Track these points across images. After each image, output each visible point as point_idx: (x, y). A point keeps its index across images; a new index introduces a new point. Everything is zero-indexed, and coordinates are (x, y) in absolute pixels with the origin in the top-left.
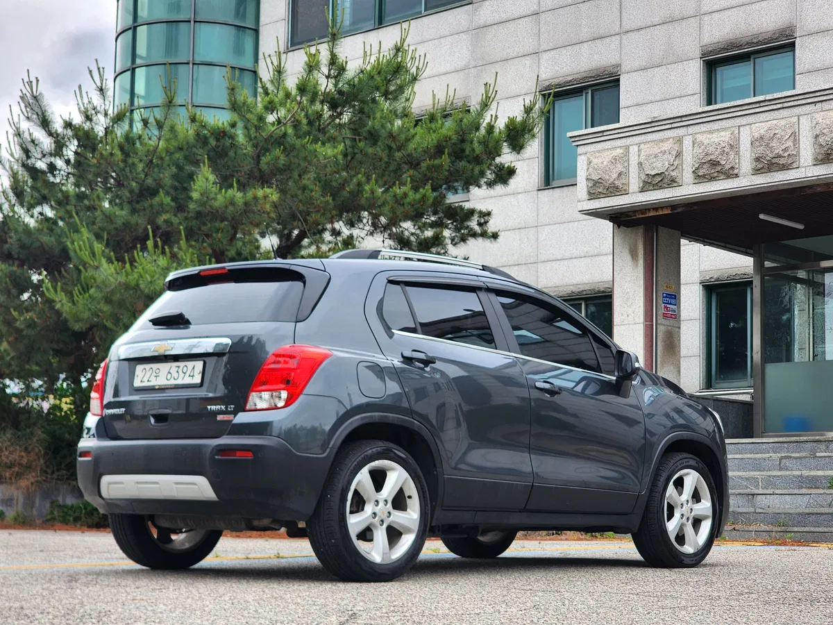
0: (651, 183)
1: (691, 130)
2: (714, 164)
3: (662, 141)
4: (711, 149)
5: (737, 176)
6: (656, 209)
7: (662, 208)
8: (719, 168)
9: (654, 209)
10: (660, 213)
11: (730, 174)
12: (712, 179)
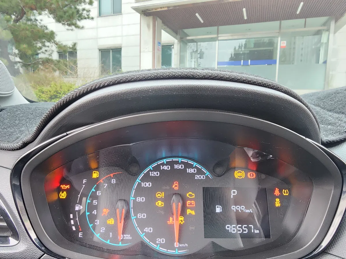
6: (161, 8)
7: (164, 7)
9: (160, 8)
10: (163, 9)
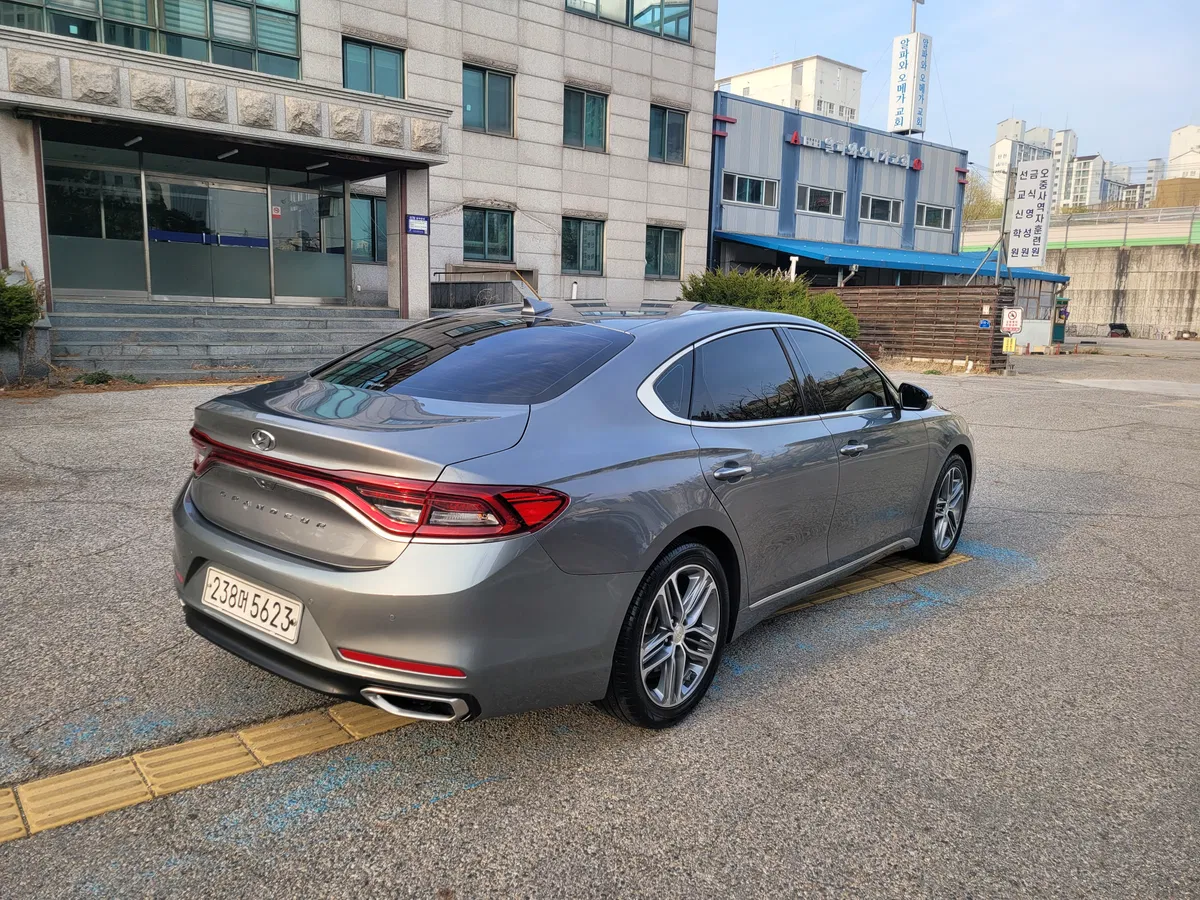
0: (92, 97)
1: (126, 64)
2: (158, 100)
3: (98, 64)
4: (157, 89)
5: (175, 114)
8: (163, 105)
10: (82, 120)
11: (169, 112)
12: (153, 111)
